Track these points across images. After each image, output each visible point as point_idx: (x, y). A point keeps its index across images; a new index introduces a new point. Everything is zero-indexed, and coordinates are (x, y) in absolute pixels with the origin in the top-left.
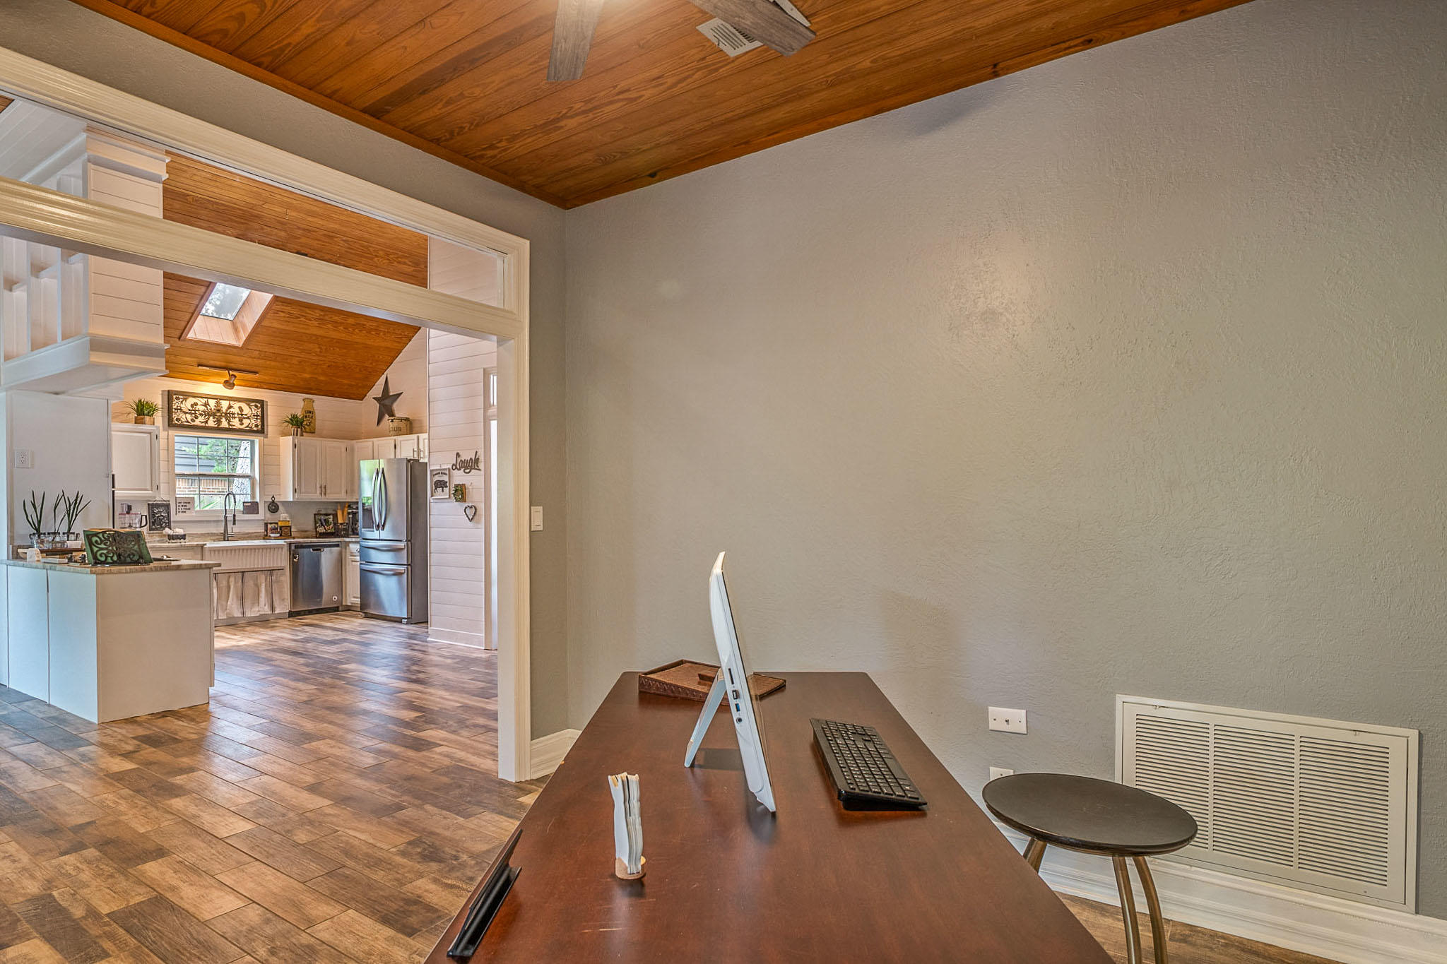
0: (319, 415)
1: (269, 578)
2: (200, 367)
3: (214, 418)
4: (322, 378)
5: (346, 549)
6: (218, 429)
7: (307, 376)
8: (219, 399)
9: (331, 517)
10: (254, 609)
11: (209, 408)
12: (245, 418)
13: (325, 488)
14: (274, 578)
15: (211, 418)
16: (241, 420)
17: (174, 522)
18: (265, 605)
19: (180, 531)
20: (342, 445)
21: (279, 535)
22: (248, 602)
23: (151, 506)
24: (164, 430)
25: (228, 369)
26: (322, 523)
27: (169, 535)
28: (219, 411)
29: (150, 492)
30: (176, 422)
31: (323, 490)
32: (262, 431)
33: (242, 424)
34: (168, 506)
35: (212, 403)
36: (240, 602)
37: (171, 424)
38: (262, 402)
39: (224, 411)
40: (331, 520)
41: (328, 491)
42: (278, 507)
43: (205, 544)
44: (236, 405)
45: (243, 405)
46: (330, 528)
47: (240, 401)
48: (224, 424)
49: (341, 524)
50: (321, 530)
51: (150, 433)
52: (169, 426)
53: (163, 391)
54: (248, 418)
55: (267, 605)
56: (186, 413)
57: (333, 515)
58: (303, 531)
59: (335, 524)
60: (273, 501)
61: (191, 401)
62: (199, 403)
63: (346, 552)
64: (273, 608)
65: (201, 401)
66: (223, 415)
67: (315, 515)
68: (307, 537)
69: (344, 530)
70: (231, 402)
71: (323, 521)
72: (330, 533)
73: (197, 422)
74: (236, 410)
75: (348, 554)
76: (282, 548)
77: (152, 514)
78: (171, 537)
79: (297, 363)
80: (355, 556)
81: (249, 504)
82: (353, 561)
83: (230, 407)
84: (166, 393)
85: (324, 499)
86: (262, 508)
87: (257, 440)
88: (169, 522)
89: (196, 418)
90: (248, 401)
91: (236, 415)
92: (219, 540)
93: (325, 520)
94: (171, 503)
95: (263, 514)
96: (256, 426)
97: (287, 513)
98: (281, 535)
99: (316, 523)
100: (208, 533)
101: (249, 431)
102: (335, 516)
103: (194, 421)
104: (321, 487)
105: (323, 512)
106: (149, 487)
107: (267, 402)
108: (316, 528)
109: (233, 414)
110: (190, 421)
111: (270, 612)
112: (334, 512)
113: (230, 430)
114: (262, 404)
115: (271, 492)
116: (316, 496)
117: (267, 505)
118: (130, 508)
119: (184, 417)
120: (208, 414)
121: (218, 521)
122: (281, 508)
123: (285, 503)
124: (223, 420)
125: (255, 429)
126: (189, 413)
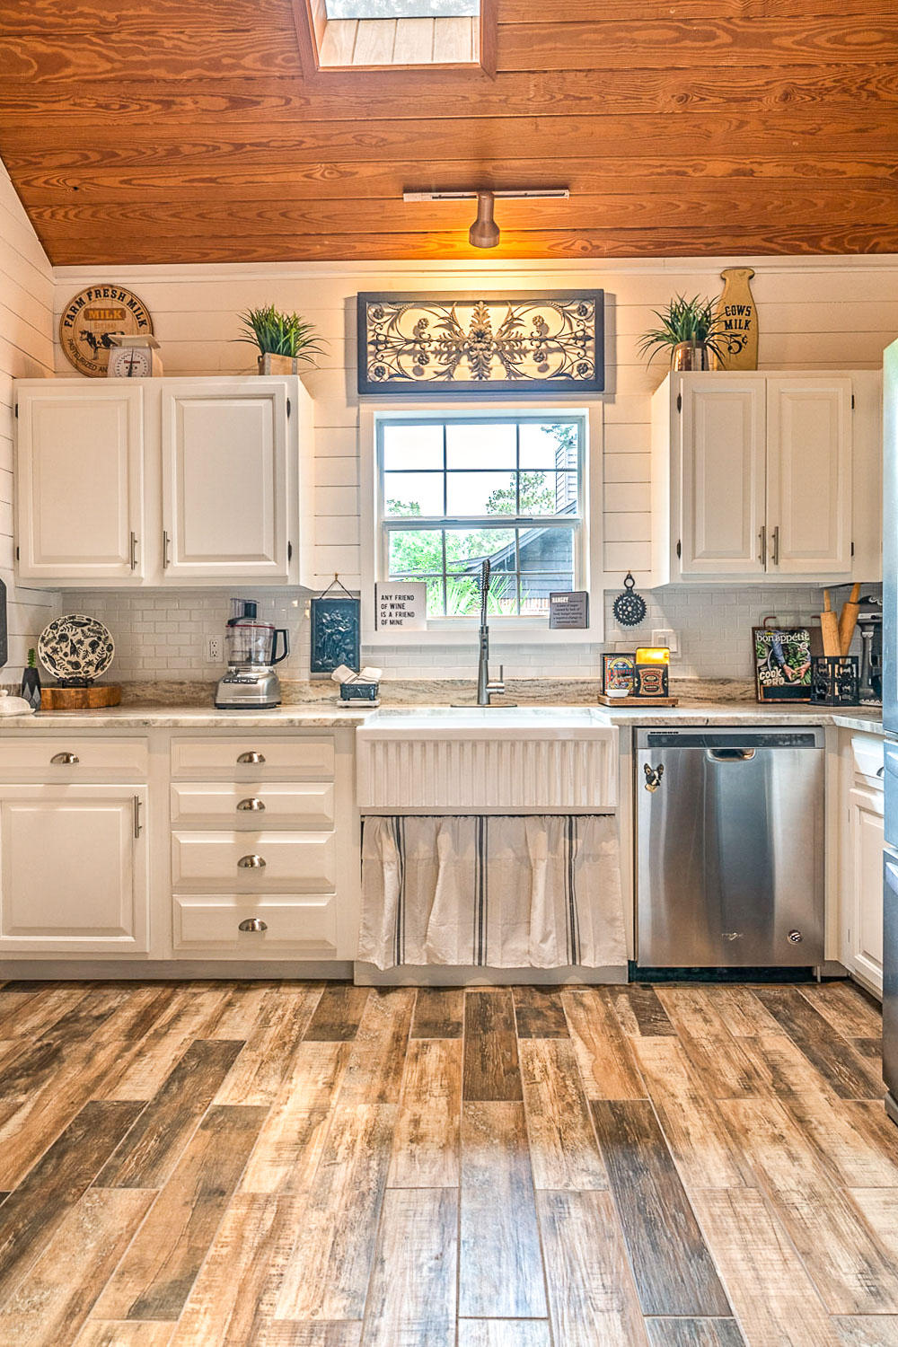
0: (767, 318)
1: (563, 842)
2: (408, 198)
3: (470, 359)
4: (769, 170)
5: (840, 753)
6: (481, 389)
7: (719, 167)
8: (481, 303)
9: (805, 636)
10: (512, 945)
11: (457, 329)
12: (551, 351)
13: (775, 537)
14: (579, 843)
15: (465, 358)
16: (539, 357)
17: (367, 648)
18: (544, 940)
19: (371, 674)
20: (837, 386)
21: (624, 692)
22: (496, 915)
23: (320, 606)
24: (349, 404)
25: (484, 187)
26: (773, 657)
27: (343, 686)
28: (480, 335)
29: (273, 563)
30: (378, 379)
31: (770, 543)
32: (596, 383)
33: (544, 369)
34: (353, 605)
35: (465, 316)
36: (471, 914)
37: (366, 387)
38: (598, 297)
39: (494, 331)
40: (804, 647)
41: (786, 546)
42: (643, 604)
43: (360, 721)
44: (528, 315)
45: (550, 315)
46: (800, 674)
47: (537, 302)
48: (497, 372)
49: (834, 660)
50: (773, 678)
51: (271, 397)
52: (359, 392)
53: (347, 300)
54: (561, 350)
55: (551, 941)
56: (399, 352)
57: (810, 629)
58: (711, 681)
59: (814, 660)
60: (629, 591)
61: (411, 317)
62: (434, 321)
63: (840, 769)
64: (575, 950)
65: (434, 316)
66: (494, 346)
67: (754, 629)
68: (729, 700)
69: (845, 679)
70: (514, 308)
71: (779, 652)
72: (799, 687)
73: (428, 374)
74: (527, 329)
75: (847, 777)
76: (604, 744)
77: (317, 628)
78: (348, 692)
79: (674, 106)
80: (873, 790)
81: (564, 600)
82: (862, 809)
83: (511, 322)
84: (354, 306)
85: (775, 575)
86: (598, 610)
87: (583, 408)
88: (356, 651)
89: (424, 360)
90: (558, 298)
91: (526, 344)
92: (465, 703)
93: (784, 647)
94: (363, 598)
95: (601, 628)
96: (583, 368)
97: (672, 624)
98: (635, 693)
99: (756, 655)
100: (453, 682)
101: (564, 386)
102: (816, 633)
103: (422, 372)
104: (763, 536)
105: (784, 621)
106: (270, 555)
107: (614, 296)
108: (757, 670)
109: (520, 340)
110: (409, 372)
111: (564, 960)
112: (815, 623)
113: (517, 388)
114: (596, 303)
115: (624, 559)
116: (746, 568)
117: (611, 600)
118: (250, 610)
119: (395, 364)
120: (453, 349)
121: (466, 648)
122: (653, 610)
123: (658, 592)
124: (495, 360)
125: (579, 378)
126: (409, 352)
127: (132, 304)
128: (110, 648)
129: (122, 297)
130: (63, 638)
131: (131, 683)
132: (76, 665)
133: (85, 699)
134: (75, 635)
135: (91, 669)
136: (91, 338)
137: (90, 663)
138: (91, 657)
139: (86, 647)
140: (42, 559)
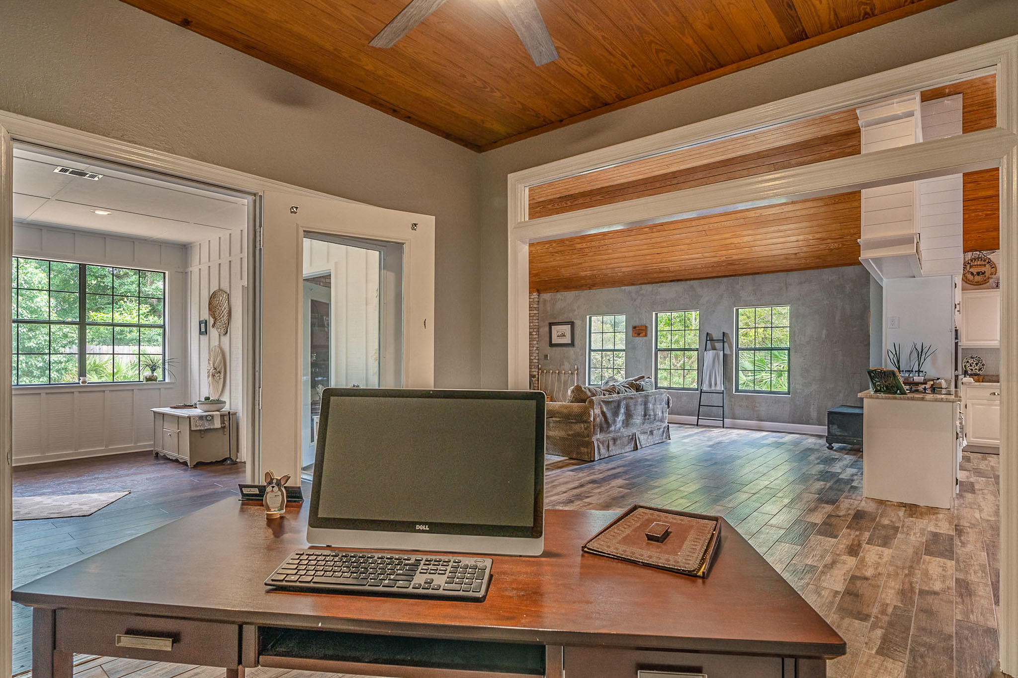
127: (989, 262)
128: (983, 365)
129: (985, 261)
130: (968, 362)
131: (987, 376)
132: (972, 370)
133: (979, 380)
134: (971, 361)
135: (977, 371)
136: (972, 274)
137: (976, 369)
138: (976, 367)
139: (974, 364)
140: (968, 340)
